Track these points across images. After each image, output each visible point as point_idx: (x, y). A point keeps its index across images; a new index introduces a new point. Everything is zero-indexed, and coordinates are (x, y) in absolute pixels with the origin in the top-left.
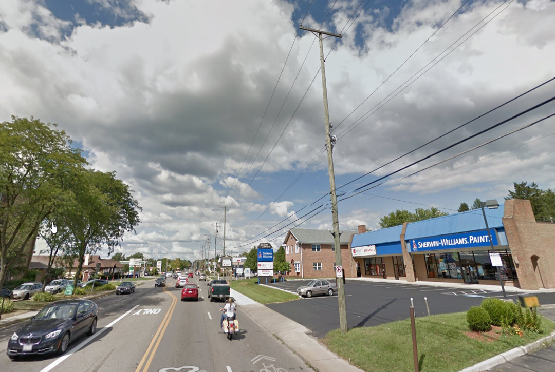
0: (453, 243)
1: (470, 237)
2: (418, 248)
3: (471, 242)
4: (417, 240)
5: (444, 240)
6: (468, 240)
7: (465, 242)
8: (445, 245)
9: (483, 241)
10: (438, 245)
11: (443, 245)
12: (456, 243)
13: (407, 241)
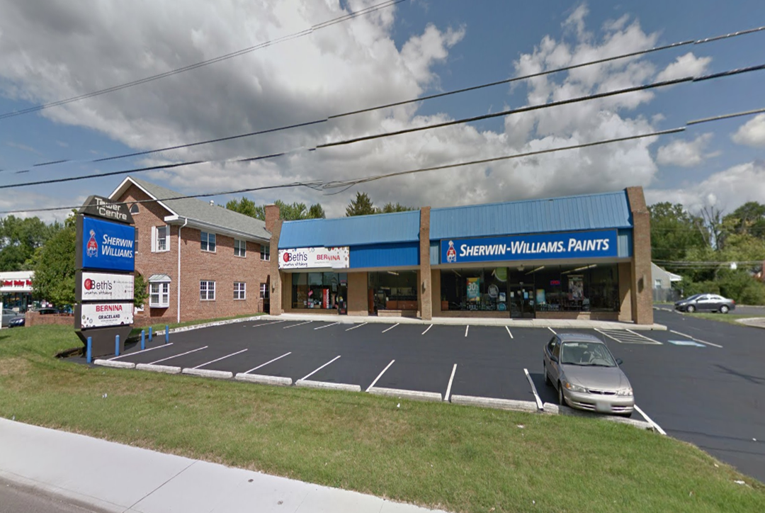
0: (535, 249)
1: (571, 240)
2: (458, 256)
3: (569, 250)
4: (458, 242)
5: (517, 243)
6: (565, 246)
7: (558, 248)
8: (519, 252)
9: (593, 249)
10: (503, 252)
11: (513, 252)
12: (542, 249)
13: (433, 242)
